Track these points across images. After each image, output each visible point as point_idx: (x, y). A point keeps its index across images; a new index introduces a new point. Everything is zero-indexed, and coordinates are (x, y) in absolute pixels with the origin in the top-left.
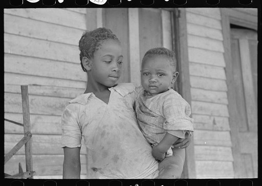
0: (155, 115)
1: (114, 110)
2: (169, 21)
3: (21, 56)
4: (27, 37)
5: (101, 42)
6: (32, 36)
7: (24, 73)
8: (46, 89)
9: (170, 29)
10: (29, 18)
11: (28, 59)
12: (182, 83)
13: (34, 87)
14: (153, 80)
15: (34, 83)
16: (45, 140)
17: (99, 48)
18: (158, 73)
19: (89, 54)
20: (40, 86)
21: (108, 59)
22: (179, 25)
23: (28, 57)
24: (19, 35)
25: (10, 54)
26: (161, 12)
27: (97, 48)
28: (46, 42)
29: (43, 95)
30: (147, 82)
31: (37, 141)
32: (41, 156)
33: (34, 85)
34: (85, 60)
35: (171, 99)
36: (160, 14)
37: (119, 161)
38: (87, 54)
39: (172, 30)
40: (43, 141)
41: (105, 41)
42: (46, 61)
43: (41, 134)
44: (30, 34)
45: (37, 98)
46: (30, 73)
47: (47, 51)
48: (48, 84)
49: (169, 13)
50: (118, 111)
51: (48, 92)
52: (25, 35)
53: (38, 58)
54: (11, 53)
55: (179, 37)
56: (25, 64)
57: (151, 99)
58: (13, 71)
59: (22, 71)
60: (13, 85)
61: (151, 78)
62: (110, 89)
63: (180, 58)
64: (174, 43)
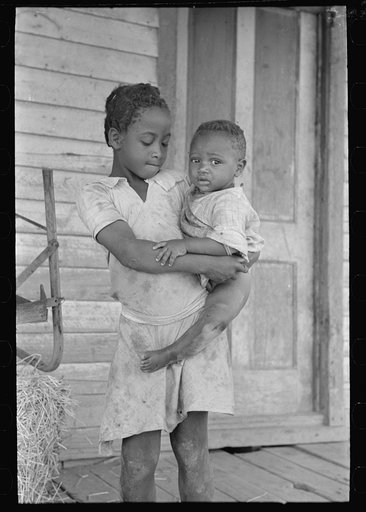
0: (200, 224)
1: (153, 213)
2: (313, 33)
3: (49, 105)
4: (58, 72)
5: (140, 111)
6: (66, 71)
7: (54, 135)
8: (88, 161)
9: (314, 48)
10: (62, 39)
11: (59, 110)
12: (328, 151)
13: (70, 158)
14: (203, 170)
15: (69, 152)
16: (87, 245)
17: (137, 119)
18: (211, 160)
19: (121, 125)
20: (79, 155)
21: (148, 139)
22: (330, 42)
23: (60, 106)
24: (45, 70)
25: (32, 102)
26: (299, 17)
27: (134, 119)
28: (90, 80)
29: (83, 171)
30: (195, 173)
31: (74, 246)
32: (79, 270)
33: (69, 154)
34: (113, 132)
35: (225, 201)
36: (297, 19)
37: (151, 291)
38: (118, 124)
39: (317, 50)
40: (84, 247)
41: (148, 109)
42: (89, 113)
43: (79, 236)
44: (63, 67)
45: (73, 175)
46: (62, 135)
47: (91, 95)
48: (91, 153)
49: (314, 17)
50: (159, 215)
51: (91, 165)
52: (55, 69)
53: (76, 108)
54: (34, 100)
55: (330, 65)
56: (54, 119)
57: (200, 200)
58: (35, 132)
59: (50, 132)
60: (34, 154)
61: (202, 166)
62: (147, 181)
63: (329, 105)
64: (320, 75)
